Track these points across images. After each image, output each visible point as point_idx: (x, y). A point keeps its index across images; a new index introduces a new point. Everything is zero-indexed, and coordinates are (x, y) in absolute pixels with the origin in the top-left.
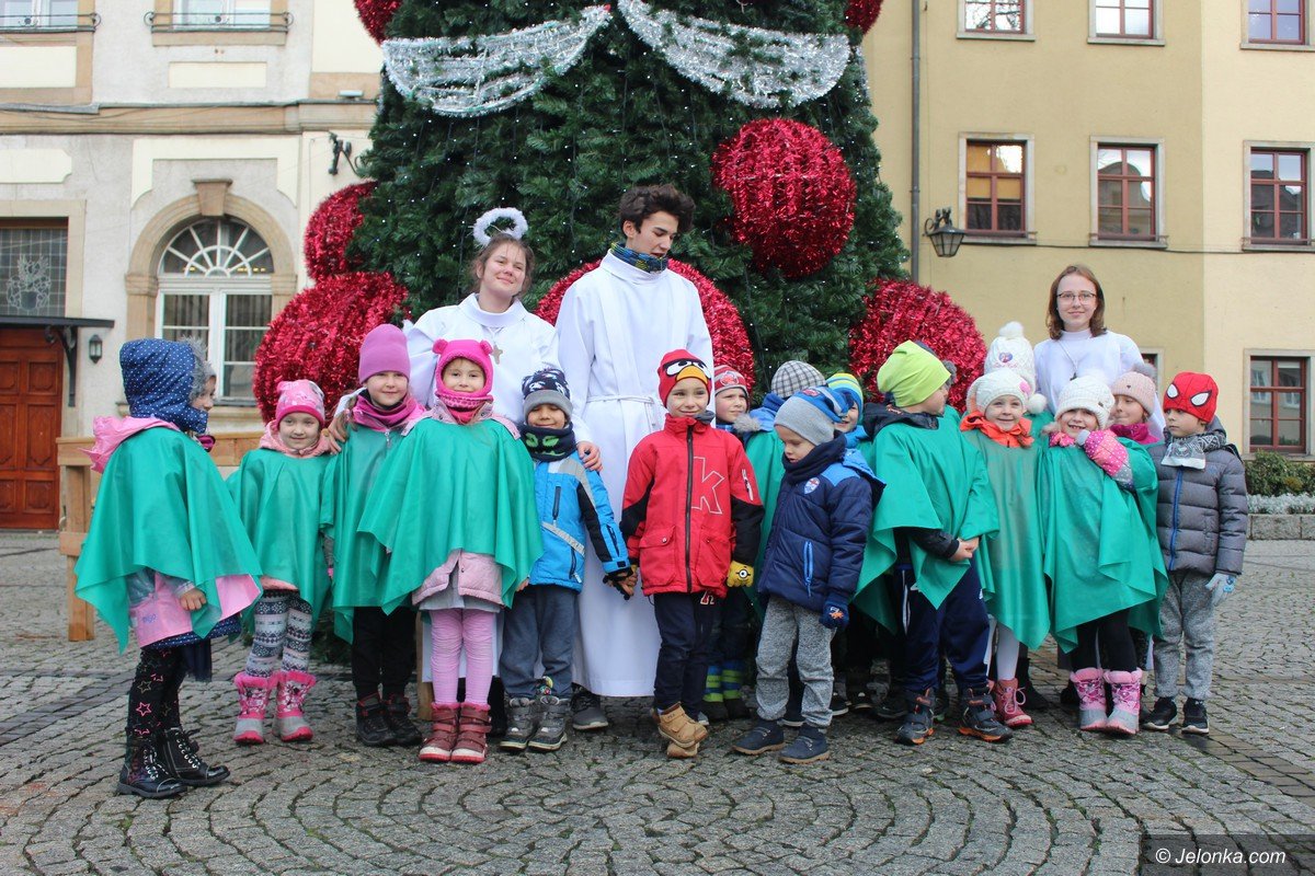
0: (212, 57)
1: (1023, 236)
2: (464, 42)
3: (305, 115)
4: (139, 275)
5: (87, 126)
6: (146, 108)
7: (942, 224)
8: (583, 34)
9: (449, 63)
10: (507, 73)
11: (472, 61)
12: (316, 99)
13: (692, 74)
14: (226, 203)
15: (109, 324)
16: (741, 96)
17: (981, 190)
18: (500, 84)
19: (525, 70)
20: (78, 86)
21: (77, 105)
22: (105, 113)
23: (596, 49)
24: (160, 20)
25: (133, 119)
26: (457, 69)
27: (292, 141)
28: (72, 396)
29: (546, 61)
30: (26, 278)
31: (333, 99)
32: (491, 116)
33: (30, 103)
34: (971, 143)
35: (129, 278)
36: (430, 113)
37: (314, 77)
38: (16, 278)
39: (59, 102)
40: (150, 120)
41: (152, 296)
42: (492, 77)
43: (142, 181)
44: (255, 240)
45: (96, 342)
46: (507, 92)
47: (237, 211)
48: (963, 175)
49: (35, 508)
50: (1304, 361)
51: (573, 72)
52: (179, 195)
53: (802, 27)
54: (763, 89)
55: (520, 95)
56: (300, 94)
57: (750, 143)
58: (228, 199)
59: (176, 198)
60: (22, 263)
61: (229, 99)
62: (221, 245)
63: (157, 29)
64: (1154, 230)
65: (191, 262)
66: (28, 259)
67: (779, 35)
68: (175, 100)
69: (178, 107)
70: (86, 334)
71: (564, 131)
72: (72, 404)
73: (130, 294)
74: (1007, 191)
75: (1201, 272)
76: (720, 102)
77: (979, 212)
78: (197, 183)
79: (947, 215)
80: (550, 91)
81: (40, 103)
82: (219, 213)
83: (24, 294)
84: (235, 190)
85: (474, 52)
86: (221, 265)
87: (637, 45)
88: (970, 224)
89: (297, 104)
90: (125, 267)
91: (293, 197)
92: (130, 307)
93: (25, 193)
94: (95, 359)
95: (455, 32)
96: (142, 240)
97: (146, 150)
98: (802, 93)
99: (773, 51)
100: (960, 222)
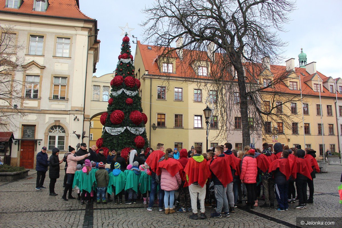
0: (58, 104)
1: (165, 127)
2: (113, 128)
3: (71, 112)
4: (46, 133)
5: (39, 112)
6: (48, 110)
7: (154, 125)
8: (124, 129)
9: (112, 130)
10: (118, 132)
11: (114, 130)
12: (72, 110)
13: (133, 133)
14: (59, 124)
15: (42, 140)
16: (136, 134)
17: (159, 120)
18: (117, 133)
19: (119, 132)
20: (38, 107)
21: (38, 109)
22: (42, 111)
23: (125, 130)
24: (50, 98)
25: (46, 112)
26: (113, 131)
27: (69, 115)
28: (36, 150)
29: (121, 131)
30: (28, 133)
31: (74, 110)
32: (116, 135)
33: (31, 109)
34: (158, 114)
35: (45, 133)
36: (110, 134)
37: (72, 107)
38: (27, 133)
39: (35, 109)
40: (48, 112)
41: (48, 136)
42: (116, 132)
43: (47, 120)
44: (62, 128)
45: (40, 142)
46: (118, 133)
47: (61, 125)
48: (157, 118)
49: (29, 165)
50: (202, 143)
51: (123, 132)
52: (52, 122)
53: (141, 127)
54: (138, 133)
55: (119, 134)
56: (70, 109)
57: (137, 138)
58: (59, 123)
59: (52, 123)
60: (28, 131)
61: (60, 110)
62: (57, 129)
63: (50, 99)
64: (182, 126)
65: (53, 131)
66: (29, 130)
67: (139, 128)
68: (52, 109)
69: (53, 110)
70: (38, 141)
71: (122, 137)
72: (36, 151)
73: (45, 136)
74: (163, 121)
75: (188, 132)
76: (135, 135)
77: (159, 124)
78: (55, 121)
79: (155, 124)
80: (121, 134)
81: (32, 109)
82: (58, 125)
83: (28, 135)
84: (60, 122)
85: (114, 129)
86: (57, 132)
87: (128, 130)
88: (158, 125)
89: (69, 111)
90: (44, 132)
91: (68, 123)
92: (45, 138)
93: (30, 121)
94: (39, 145)
95: (112, 127)
96: (47, 128)
97: (48, 116)
98: (141, 133)
99: (138, 130)
100: (156, 125)
